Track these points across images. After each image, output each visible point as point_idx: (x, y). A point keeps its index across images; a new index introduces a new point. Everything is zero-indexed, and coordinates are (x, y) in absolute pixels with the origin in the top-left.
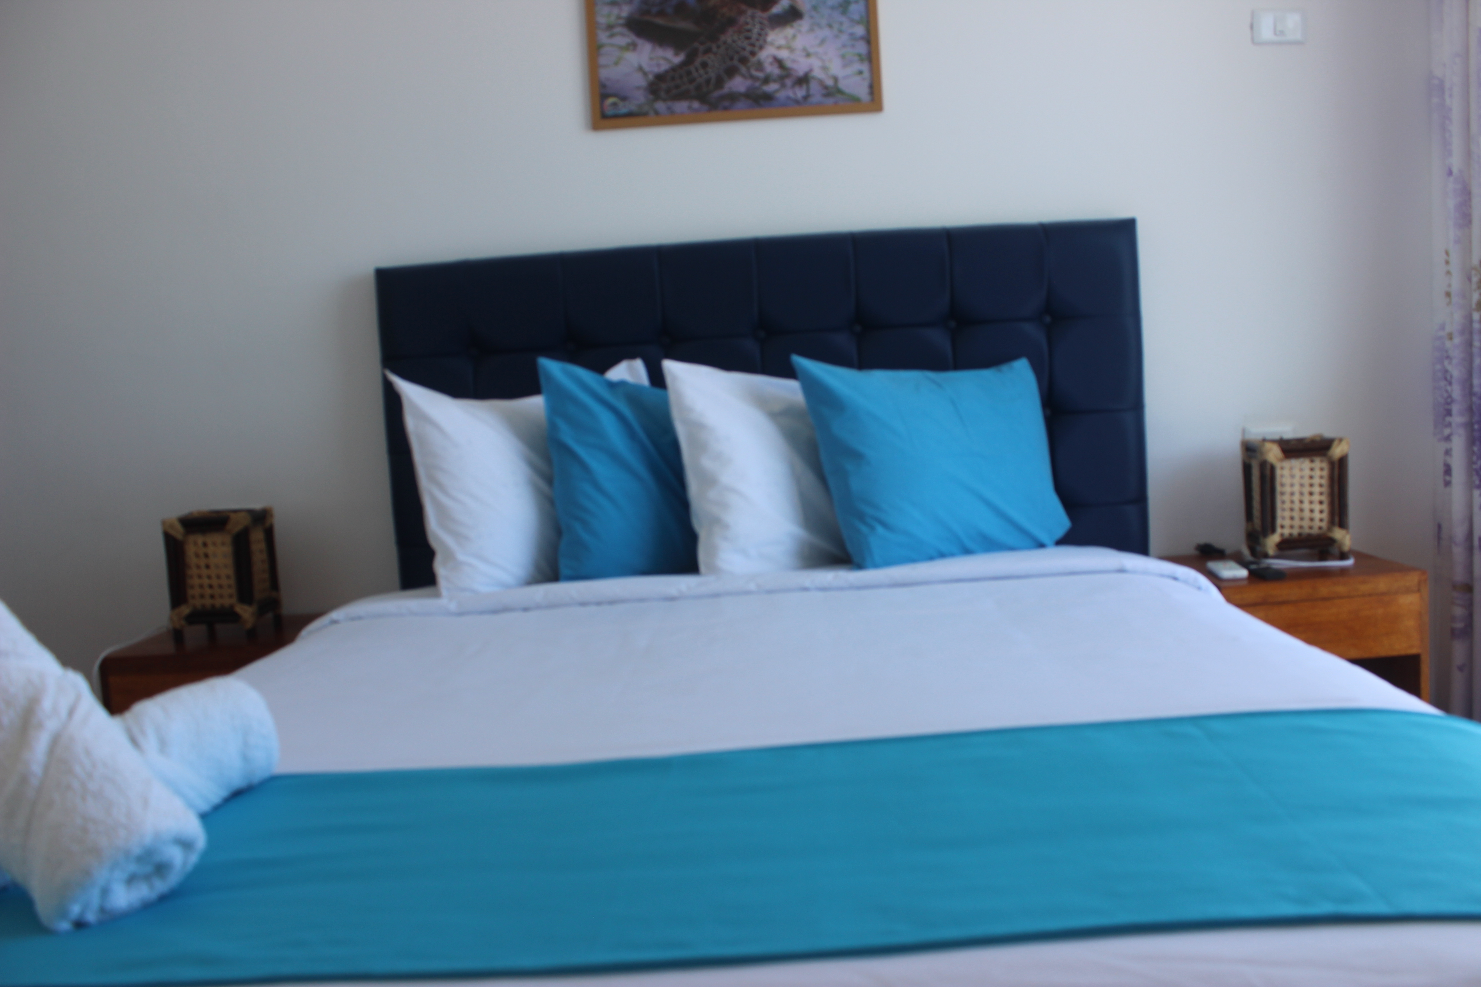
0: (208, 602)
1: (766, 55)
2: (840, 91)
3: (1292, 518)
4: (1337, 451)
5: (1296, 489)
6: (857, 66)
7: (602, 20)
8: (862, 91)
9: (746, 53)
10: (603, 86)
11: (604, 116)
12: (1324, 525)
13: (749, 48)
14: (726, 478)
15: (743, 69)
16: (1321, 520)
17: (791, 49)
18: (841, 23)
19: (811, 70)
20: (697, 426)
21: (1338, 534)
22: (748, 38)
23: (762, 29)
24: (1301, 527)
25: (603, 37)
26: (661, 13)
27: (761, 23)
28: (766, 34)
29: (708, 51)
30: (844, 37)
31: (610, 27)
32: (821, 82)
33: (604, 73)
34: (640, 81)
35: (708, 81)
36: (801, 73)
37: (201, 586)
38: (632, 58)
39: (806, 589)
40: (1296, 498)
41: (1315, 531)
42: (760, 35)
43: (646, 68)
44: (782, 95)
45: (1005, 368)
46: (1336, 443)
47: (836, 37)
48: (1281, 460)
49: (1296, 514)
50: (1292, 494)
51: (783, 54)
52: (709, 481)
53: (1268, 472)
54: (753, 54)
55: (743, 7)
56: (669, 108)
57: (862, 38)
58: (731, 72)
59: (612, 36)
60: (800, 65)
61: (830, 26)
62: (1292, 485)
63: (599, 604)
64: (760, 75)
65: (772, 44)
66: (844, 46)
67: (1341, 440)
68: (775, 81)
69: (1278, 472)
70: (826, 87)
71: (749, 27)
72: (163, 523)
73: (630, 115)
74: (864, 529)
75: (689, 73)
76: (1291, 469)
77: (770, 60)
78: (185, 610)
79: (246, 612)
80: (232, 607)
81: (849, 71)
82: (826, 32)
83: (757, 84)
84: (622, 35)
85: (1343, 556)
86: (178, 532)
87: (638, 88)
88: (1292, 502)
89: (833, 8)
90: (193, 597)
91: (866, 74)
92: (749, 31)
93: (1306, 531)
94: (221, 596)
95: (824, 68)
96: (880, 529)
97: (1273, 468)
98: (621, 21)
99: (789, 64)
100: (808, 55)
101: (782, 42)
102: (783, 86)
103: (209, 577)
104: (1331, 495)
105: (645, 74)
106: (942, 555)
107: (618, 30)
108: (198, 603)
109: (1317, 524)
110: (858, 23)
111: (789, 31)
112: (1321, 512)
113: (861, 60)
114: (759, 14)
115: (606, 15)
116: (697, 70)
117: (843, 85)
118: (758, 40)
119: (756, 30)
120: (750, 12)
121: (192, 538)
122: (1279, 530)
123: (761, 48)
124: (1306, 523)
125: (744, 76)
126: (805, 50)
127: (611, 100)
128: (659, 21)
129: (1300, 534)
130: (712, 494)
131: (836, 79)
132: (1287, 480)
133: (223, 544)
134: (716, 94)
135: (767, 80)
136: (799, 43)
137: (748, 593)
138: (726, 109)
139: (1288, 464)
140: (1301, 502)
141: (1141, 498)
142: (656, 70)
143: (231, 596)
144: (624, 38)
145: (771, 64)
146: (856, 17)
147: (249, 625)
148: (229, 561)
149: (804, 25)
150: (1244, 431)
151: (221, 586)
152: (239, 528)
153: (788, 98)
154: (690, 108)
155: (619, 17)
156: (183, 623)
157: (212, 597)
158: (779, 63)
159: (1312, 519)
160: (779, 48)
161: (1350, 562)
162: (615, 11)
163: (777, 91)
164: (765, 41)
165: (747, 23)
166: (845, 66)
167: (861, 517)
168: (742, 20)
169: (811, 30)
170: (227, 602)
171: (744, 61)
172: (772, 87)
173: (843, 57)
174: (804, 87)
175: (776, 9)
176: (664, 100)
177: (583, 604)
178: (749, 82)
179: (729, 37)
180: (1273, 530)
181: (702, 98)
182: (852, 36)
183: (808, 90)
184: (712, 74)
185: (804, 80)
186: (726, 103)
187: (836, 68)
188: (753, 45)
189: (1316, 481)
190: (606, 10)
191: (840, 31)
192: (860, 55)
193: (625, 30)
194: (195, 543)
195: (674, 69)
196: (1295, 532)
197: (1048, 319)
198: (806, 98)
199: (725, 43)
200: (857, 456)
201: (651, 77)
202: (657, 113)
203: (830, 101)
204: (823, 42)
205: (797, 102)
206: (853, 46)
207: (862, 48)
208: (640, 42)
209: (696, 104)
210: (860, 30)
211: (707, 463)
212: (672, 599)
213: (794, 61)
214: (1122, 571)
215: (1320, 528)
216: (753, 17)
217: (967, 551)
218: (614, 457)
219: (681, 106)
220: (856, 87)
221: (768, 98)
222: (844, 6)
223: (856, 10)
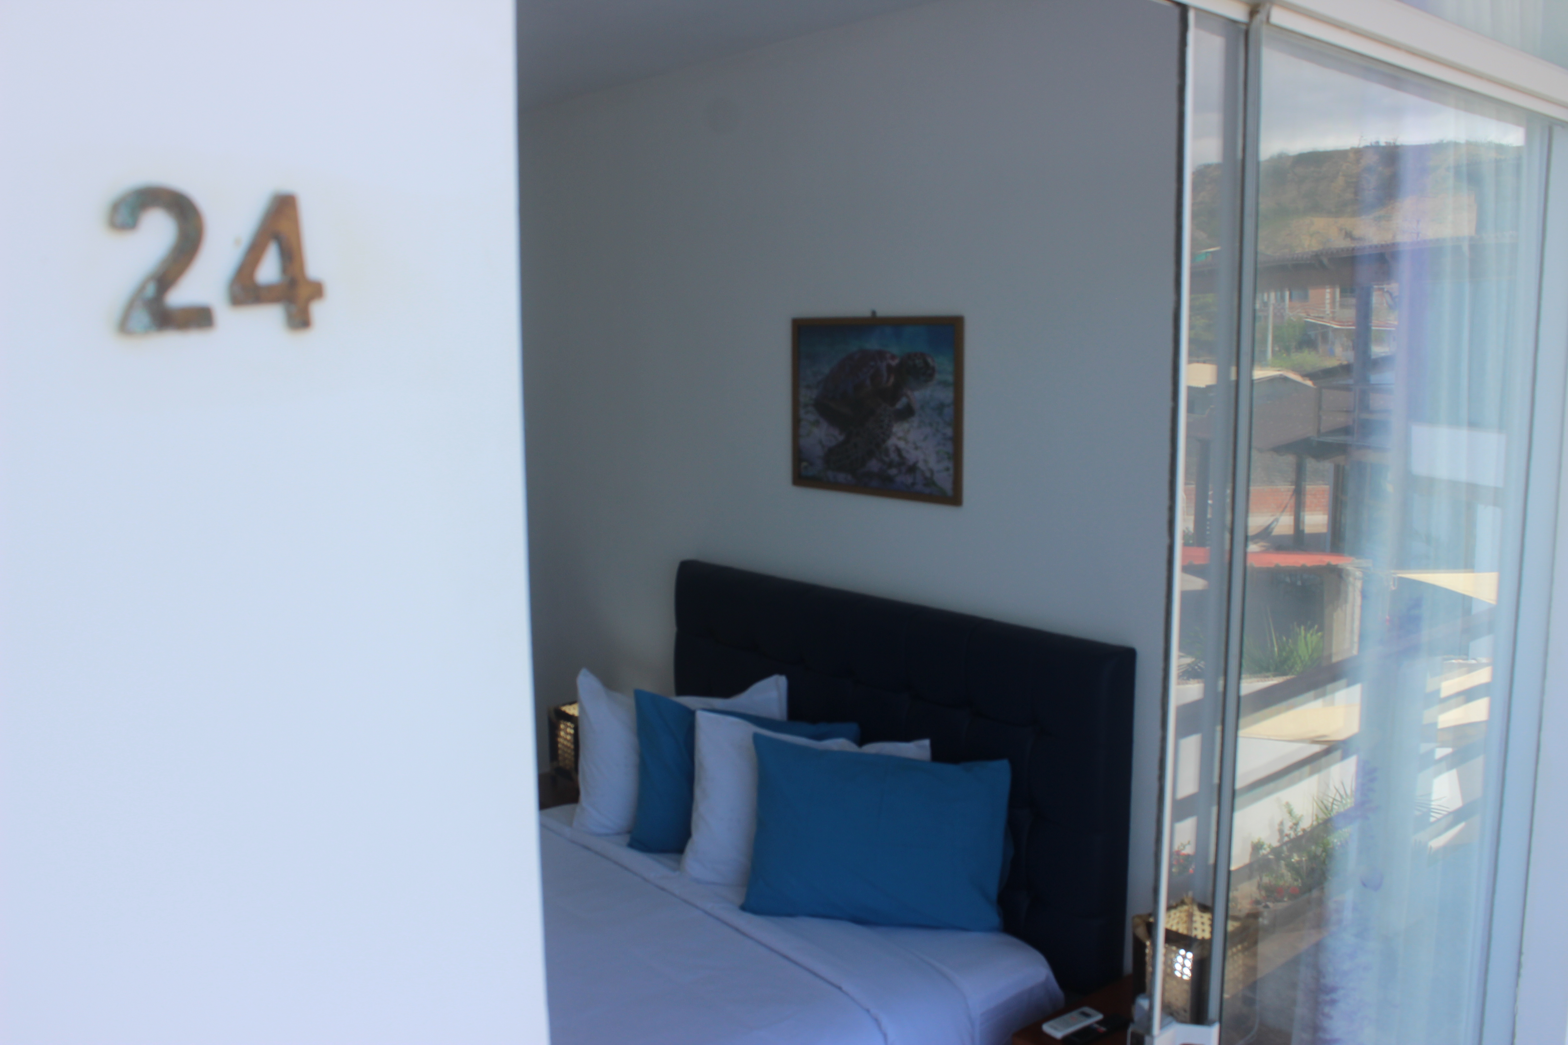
2: (934, 484)
6: (947, 464)
7: (801, 399)
8: (950, 486)
9: (880, 440)
10: (800, 452)
11: (800, 477)
13: (882, 436)
15: (878, 453)
17: (906, 440)
18: (938, 424)
19: (917, 461)
22: (881, 427)
23: (890, 421)
25: (802, 413)
26: (833, 399)
27: (890, 416)
28: (892, 426)
29: (858, 434)
30: (939, 437)
32: (923, 473)
33: (801, 442)
35: (857, 459)
36: (911, 463)
38: (817, 433)
42: (888, 425)
43: (824, 442)
44: (899, 480)
47: (934, 435)
51: (901, 444)
54: (884, 441)
55: (880, 400)
57: (952, 439)
58: (870, 454)
59: (807, 413)
60: (911, 457)
61: (931, 425)
64: (886, 459)
66: (939, 444)
68: (895, 467)
70: (926, 478)
71: (883, 417)
75: (847, 450)
77: (893, 448)
81: (941, 466)
82: (928, 430)
83: (885, 467)
89: (933, 409)
91: (951, 472)
92: (883, 421)
95: (926, 461)
99: (905, 454)
100: (916, 448)
101: (900, 434)
102: (900, 472)
110: (950, 425)
111: (906, 425)
113: (950, 458)
114: (889, 408)
115: (803, 395)
116: (851, 449)
117: (936, 478)
118: (887, 430)
119: (886, 422)
120: (883, 405)
123: (889, 437)
126: (914, 443)
127: (803, 464)
128: (832, 405)
131: (932, 471)
135: (891, 465)
136: (912, 436)
138: (866, 484)
144: (813, 416)
145: (894, 452)
146: (950, 419)
149: (915, 420)
153: (903, 483)
158: (898, 451)
160: (899, 438)
162: (810, 393)
163: (896, 476)
164: (891, 432)
165: (881, 414)
166: (938, 462)
168: (879, 411)
169: (919, 427)
171: (878, 446)
172: (893, 471)
173: (938, 453)
174: (912, 475)
175: (899, 405)
178: (880, 465)
179: (870, 424)
181: (853, 472)
182: (945, 436)
183: (914, 478)
184: (860, 454)
185: (913, 469)
186: (866, 480)
187: (933, 463)
188: (884, 434)
190: (802, 391)
191: (937, 430)
192: (949, 454)
195: (839, 446)
198: (913, 485)
199: (868, 429)
202: (829, 480)
203: (928, 490)
204: (926, 438)
205: (907, 487)
206: (945, 445)
207: (949, 448)
210: (951, 432)
213: (907, 452)
216: (885, 410)
219: (842, 477)
220: (945, 482)
221: (890, 479)
222: (940, 407)
223: (949, 412)
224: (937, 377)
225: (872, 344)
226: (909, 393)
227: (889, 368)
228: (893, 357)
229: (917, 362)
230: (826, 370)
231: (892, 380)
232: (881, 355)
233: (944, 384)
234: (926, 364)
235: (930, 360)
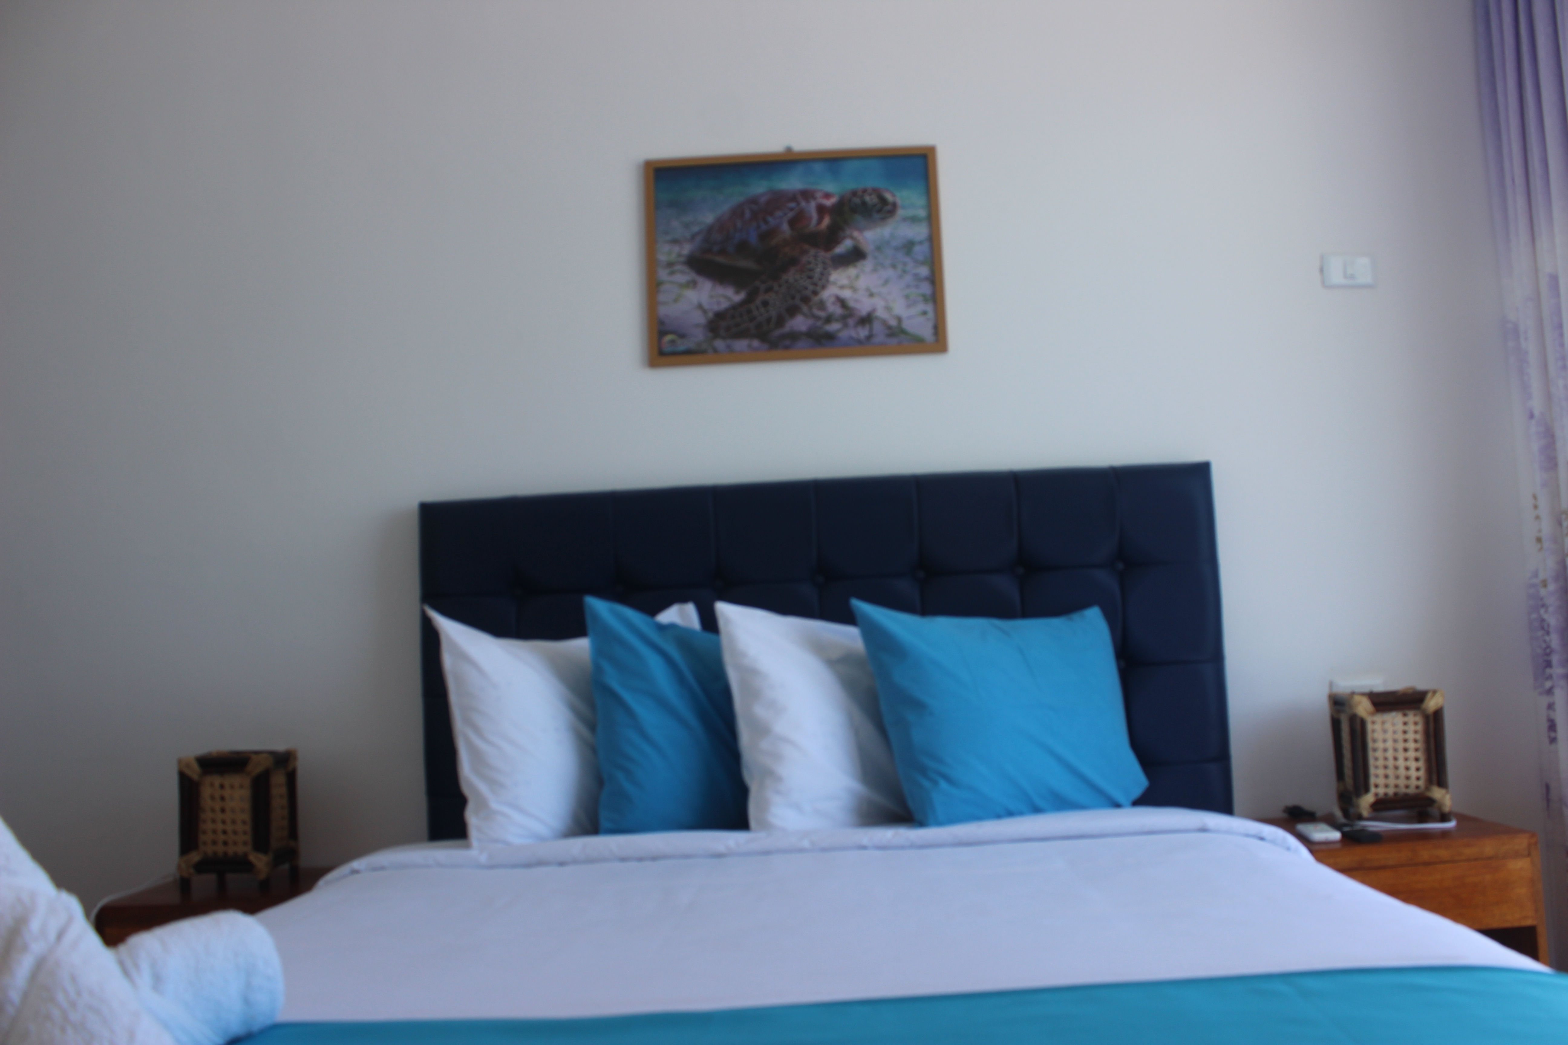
0: (220, 849)
1: (828, 294)
2: (903, 332)
3: (1386, 776)
4: (1431, 704)
5: (1390, 744)
6: (921, 307)
7: (662, 257)
8: (926, 331)
9: (808, 293)
10: (661, 323)
11: (662, 353)
12: (1421, 783)
13: (811, 288)
14: (780, 727)
15: (805, 309)
16: (1418, 779)
17: (854, 289)
18: (905, 264)
19: (874, 310)
20: (751, 672)
21: (1437, 793)
22: (810, 277)
23: (825, 269)
24: (1396, 786)
25: (663, 274)
26: (723, 252)
27: (824, 263)
28: (829, 274)
29: (769, 290)
30: (908, 278)
31: (670, 265)
32: (884, 322)
33: (663, 311)
34: (699, 318)
35: (769, 320)
37: (214, 832)
38: (692, 296)
39: (864, 848)
40: (1390, 754)
41: (1412, 791)
42: (822, 274)
43: (706, 306)
44: (844, 334)
45: (1076, 616)
46: (1429, 695)
47: (900, 277)
48: (1373, 714)
49: (1390, 772)
50: (1385, 750)
51: (846, 294)
52: (762, 730)
53: (1358, 728)
54: (815, 293)
55: (806, 247)
56: (729, 347)
57: (926, 279)
58: (793, 311)
59: (672, 273)
60: (864, 306)
61: (894, 266)
62: (1385, 741)
63: (640, 859)
64: (822, 314)
65: (834, 283)
66: (908, 286)
67: (1435, 692)
68: (837, 320)
69: (1369, 727)
70: (889, 328)
71: (811, 266)
72: (180, 762)
73: (688, 352)
74: (926, 783)
75: (749, 312)
76: (1383, 723)
77: (833, 299)
78: (195, 857)
79: (261, 861)
80: (246, 855)
81: (914, 311)
82: (890, 273)
83: (819, 323)
84: (683, 272)
85: (1444, 818)
86: (195, 772)
87: (697, 326)
88: (1386, 759)
89: (897, 249)
90: (205, 843)
91: (931, 315)
92: (811, 270)
93: (1403, 790)
94: (235, 843)
95: (888, 309)
96: (943, 785)
97: (1363, 723)
98: (682, 259)
99: (851, 304)
100: (871, 295)
101: (845, 282)
102: (846, 325)
103: (224, 822)
104: (1428, 751)
105: (705, 312)
106: (1010, 814)
107: (678, 267)
108: (210, 850)
109: (1413, 782)
110: (923, 263)
111: (852, 271)
112: (1418, 769)
113: (925, 299)
114: (822, 254)
115: (666, 252)
116: (758, 308)
117: (907, 325)
118: (820, 279)
119: (818, 270)
120: (812, 252)
121: (208, 779)
122: (1373, 790)
123: (824, 287)
124: (1402, 782)
125: (805, 315)
126: (868, 290)
127: (669, 337)
128: (720, 259)
129: (1396, 794)
130: (765, 745)
131: (899, 319)
132: (1379, 735)
133: (241, 787)
134: (778, 332)
135: (829, 320)
136: (863, 283)
137: (801, 850)
138: (787, 348)
139: (1379, 718)
140: (1396, 759)
141: (1223, 756)
142: (716, 308)
143: (245, 843)
144: (684, 276)
145: (834, 303)
146: (920, 258)
147: (262, 876)
148: (247, 805)
149: (867, 265)
150: (1331, 684)
151: (235, 833)
152: (259, 769)
153: (851, 338)
154: (749, 346)
155: (679, 255)
156: (192, 871)
157: (225, 843)
158: (842, 302)
159: (1408, 778)
160: (842, 287)
161: (1451, 824)
162: (676, 249)
163: (839, 331)
164: (828, 281)
165: (809, 263)
166: (909, 306)
167: (923, 771)
168: (804, 259)
169: (875, 270)
170: (240, 849)
171: (806, 300)
172: (834, 327)
173: (907, 297)
174: (867, 326)
175: (840, 249)
176: (724, 338)
177: (623, 859)
178: (810, 322)
179: (791, 276)
180: (1367, 790)
181: (763, 337)
182: (916, 277)
183: (871, 330)
184: (773, 313)
185: (867, 320)
186: (787, 342)
187: (900, 308)
188: (815, 284)
189: (1411, 736)
190: (666, 248)
191: (904, 272)
192: (924, 296)
193: (686, 269)
194: (212, 785)
195: (734, 307)
196: (1391, 791)
197: (1120, 566)
198: (869, 337)
199: (787, 282)
200: (919, 706)
201: (710, 315)
202: (716, 351)
203: (894, 341)
204: (886, 282)
205: (860, 342)
206: (917, 287)
207: (926, 288)
208: (700, 280)
209: (756, 343)
210: (924, 271)
211: (759, 711)
212: (719, 856)
213: (857, 301)
214: (1203, 830)
215: (1417, 787)
216: (816, 257)
217: (1037, 810)
218: (661, 702)
219: (741, 344)
220: (921, 327)
221: (830, 337)
222: (908, 246)
223: (920, 251)
224: (900, 212)
225: (792, 183)
226: (856, 234)
227: (822, 210)
228: (827, 196)
229: (867, 198)
230: (709, 218)
231: (826, 221)
232: (807, 195)
233: (914, 220)
234: (883, 201)
235: (888, 196)
